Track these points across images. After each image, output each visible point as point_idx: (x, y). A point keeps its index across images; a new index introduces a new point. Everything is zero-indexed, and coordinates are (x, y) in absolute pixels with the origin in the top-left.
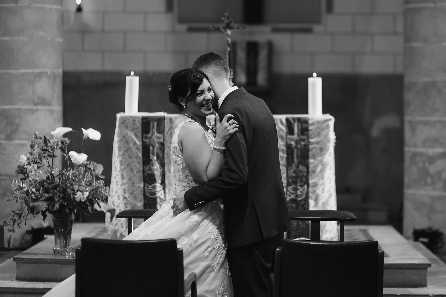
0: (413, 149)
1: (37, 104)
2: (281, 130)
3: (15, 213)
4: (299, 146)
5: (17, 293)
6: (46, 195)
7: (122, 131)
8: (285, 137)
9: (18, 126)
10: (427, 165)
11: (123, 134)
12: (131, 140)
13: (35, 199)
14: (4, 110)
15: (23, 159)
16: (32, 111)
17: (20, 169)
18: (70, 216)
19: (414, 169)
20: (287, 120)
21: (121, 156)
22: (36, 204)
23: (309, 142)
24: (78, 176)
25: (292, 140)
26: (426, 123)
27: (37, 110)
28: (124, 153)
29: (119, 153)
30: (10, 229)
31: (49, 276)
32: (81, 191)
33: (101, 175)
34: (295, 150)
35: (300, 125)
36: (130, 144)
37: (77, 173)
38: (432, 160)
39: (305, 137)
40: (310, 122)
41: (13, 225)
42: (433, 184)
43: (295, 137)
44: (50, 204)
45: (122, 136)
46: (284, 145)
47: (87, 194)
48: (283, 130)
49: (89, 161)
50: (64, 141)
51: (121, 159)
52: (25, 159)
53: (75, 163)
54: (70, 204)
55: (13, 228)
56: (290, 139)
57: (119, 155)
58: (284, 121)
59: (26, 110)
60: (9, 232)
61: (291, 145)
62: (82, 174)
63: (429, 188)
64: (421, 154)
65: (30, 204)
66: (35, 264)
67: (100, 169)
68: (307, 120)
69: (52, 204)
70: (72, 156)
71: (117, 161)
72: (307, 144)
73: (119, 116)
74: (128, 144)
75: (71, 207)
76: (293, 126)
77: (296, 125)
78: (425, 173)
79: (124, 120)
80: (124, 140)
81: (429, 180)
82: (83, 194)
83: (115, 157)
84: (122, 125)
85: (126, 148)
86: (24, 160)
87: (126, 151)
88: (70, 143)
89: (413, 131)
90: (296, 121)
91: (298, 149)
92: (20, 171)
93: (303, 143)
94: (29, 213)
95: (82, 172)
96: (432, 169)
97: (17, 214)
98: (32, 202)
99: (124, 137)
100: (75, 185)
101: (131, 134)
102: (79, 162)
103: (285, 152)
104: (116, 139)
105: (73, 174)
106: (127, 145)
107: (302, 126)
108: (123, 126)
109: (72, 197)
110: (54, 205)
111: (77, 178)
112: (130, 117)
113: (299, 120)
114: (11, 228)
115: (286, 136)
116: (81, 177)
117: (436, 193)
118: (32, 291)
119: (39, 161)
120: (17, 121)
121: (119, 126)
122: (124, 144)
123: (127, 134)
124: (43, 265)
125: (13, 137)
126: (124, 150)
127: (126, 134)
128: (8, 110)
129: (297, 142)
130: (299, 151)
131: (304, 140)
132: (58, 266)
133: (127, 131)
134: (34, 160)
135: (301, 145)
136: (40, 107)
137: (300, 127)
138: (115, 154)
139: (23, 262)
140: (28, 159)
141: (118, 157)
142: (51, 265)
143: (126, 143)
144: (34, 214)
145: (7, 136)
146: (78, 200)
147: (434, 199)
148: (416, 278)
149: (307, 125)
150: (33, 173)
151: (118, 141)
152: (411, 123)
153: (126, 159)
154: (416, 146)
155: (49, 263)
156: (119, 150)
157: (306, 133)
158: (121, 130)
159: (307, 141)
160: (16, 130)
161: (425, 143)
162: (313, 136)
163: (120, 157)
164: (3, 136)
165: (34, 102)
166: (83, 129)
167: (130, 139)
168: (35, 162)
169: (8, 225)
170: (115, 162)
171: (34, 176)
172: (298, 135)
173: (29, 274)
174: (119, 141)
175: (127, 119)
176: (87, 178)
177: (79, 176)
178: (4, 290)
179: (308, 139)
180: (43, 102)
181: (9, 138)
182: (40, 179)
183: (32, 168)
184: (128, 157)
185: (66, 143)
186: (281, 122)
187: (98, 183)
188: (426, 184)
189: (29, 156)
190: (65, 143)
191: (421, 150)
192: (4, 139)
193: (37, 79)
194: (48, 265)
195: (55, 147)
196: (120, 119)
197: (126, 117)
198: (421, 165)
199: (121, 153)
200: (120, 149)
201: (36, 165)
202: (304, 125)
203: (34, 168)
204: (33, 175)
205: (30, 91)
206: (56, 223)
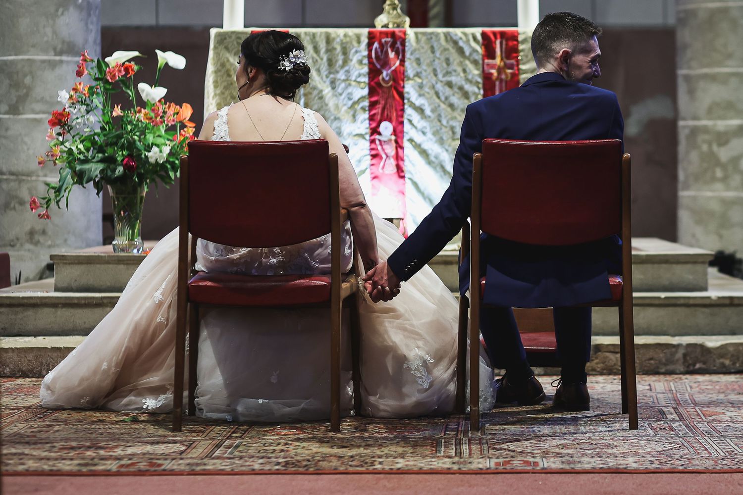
0: (691, 123)
1: (61, 53)
2: (475, 51)
3: (51, 186)
4: (503, 77)
5: (60, 306)
6: (100, 155)
7: (219, 55)
8: (481, 62)
9: (29, 89)
10: (715, 148)
11: (222, 61)
12: (234, 69)
13: (83, 160)
14: (5, 63)
15: (64, 96)
16: (53, 65)
17: (56, 118)
18: (139, 189)
19: (694, 156)
20: (484, 34)
21: (219, 95)
22: (86, 167)
23: (519, 69)
24: (154, 119)
25: (493, 67)
26: (713, 78)
27: (61, 62)
28: (224, 91)
29: (215, 91)
30: (42, 213)
31: (109, 284)
32: (158, 146)
33: (189, 122)
34: (497, 83)
35: (504, 42)
36: (233, 76)
37: (152, 115)
38: (723, 138)
39: (513, 61)
40: (520, 38)
41: (47, 208)
42: (725, 179)
43: (498, 61)
44: (108, 167)
45: (219, 64)
46: (479, 75)
47: (166, 150)
48: (477, 51)
49: (168, 104)
50: (130, 66)
51: (219, 101)
52: (66, 97)
53: (148, 100)
54: (140, 166)
55: (47, 211)
56: (488, 65)
57: (215, 95)
58: (479, 37)
59: (43, 61)
60: (41, 218)
61: (492, 74)
62: (161, 115)
63: (719, 186)
64: (705, 130)
65: (76, 168)
66: (86, 265)
67: (187, 111)
68: (516, 34)
69: (111, 167)
70: (143, 91)
71: (212, 104)
72: (517, 72)
73: (213, 32)
74: (229, 75)
75: (143, 172)
76: (494, 45)
77: (498, 42)
78: (712, 160)
79: (223, 39)
80: (223, 68)
81: (719, 173)
82: (161, 151)
83: (208, 97)
84: (220, 45)
85: (225, 84)
86: (66, 99)
87: (226, 88)
88: (138, 70)
89: (691, 92)
90: (498, 36)
91: (501, 81)
92: (56, 121)
93: (509, 71)
94: (74, 183)
95: (159, 112)
96: (724, 154)
97: (53, 188)
98: (78, 164)
99: (223, 65)
100: (150, 133)
101: (234, 59)
102: (153, 99)
103: (481, 86)
104: (210, 68)
105: (146, 115)
106: (228, 78)
107: (507, 44)
108: (221, 47)
109: (143, 156)
110: (115, 170)
111: (153, 121)
112: (233, 32)
113: (503, 34)
114: (45, 212)
115: (483, 60)
116: (158, 118)
117: (731, 194)
118: (83, 302)
119: (88, 102)
120: (28, 80)
121: (215, 48)
122: (222, 76)
123: (228, 61)
124: (98, 266)
125: (21, 108)
126: (222, 87)
127: (226, 60)
128: (12, 62)
129: (500, 70)
130: (504, 85)
131: (511, 67)
132: (121, 267)
133: (228, 55)
134: (80, 100)
135: (506, 74)
136: (64, 58)
137: (504, 46)
138: (208, 93)
139: (65, 262)
140: (71, 98)
141: (213, 98)
142: (111, 266)
143: (226, 75)
144: (84, 183)
145: (10, 106)
146: (152, 160)
147: (728, 204)
148: (690, 277)
149: (515, 43)
150: (79, 121)
151: (212, 72)
152: (687, 78)
153: (226, 101)
154: (695, 118)
155: (108, 262)
156: (216, 87)
157: (515, 55)
158: (217, 54)
159: (516, 68)
160: (27, 95)
161: (710, 113)
162: (525, 60)
163: (217, 97)
164: (5, 107)
165: (55, 49)
166: (158, 51)
167: (232, 69)
168: (82, 102)
169: (38, 207)
170: (209, 106)
171: (82, 125)
172: (502, 59)
173: (76, 280)
174: (216, 72)
175: (227, 36)
176: (168, 121)
177: (156, 117)
178: (38, 302)
179: (518, 65)
180: (70, 49)
181: (14, 110)
182: (91, 131)
183: (78, 111)
184: (229, 97)
185: (133, 70)
186: (475, 38)
187: (185, 131)
188: (714, 179)
189: (72, 93)
190: (130, 69)
191: (704, 122)
192: (6, 113)
193: (61, 10)
194: (106, 266)
195: (117, 74)
196: (215, 37)
197: (226, 33)
198: (705, 147)
199: (218, 92)
200: (216, 84)
201: (84, 108)
202: (511, 43)
203: (81, 112)
204: (79, 124)
205: (49, 30)
206: (116, 203)
